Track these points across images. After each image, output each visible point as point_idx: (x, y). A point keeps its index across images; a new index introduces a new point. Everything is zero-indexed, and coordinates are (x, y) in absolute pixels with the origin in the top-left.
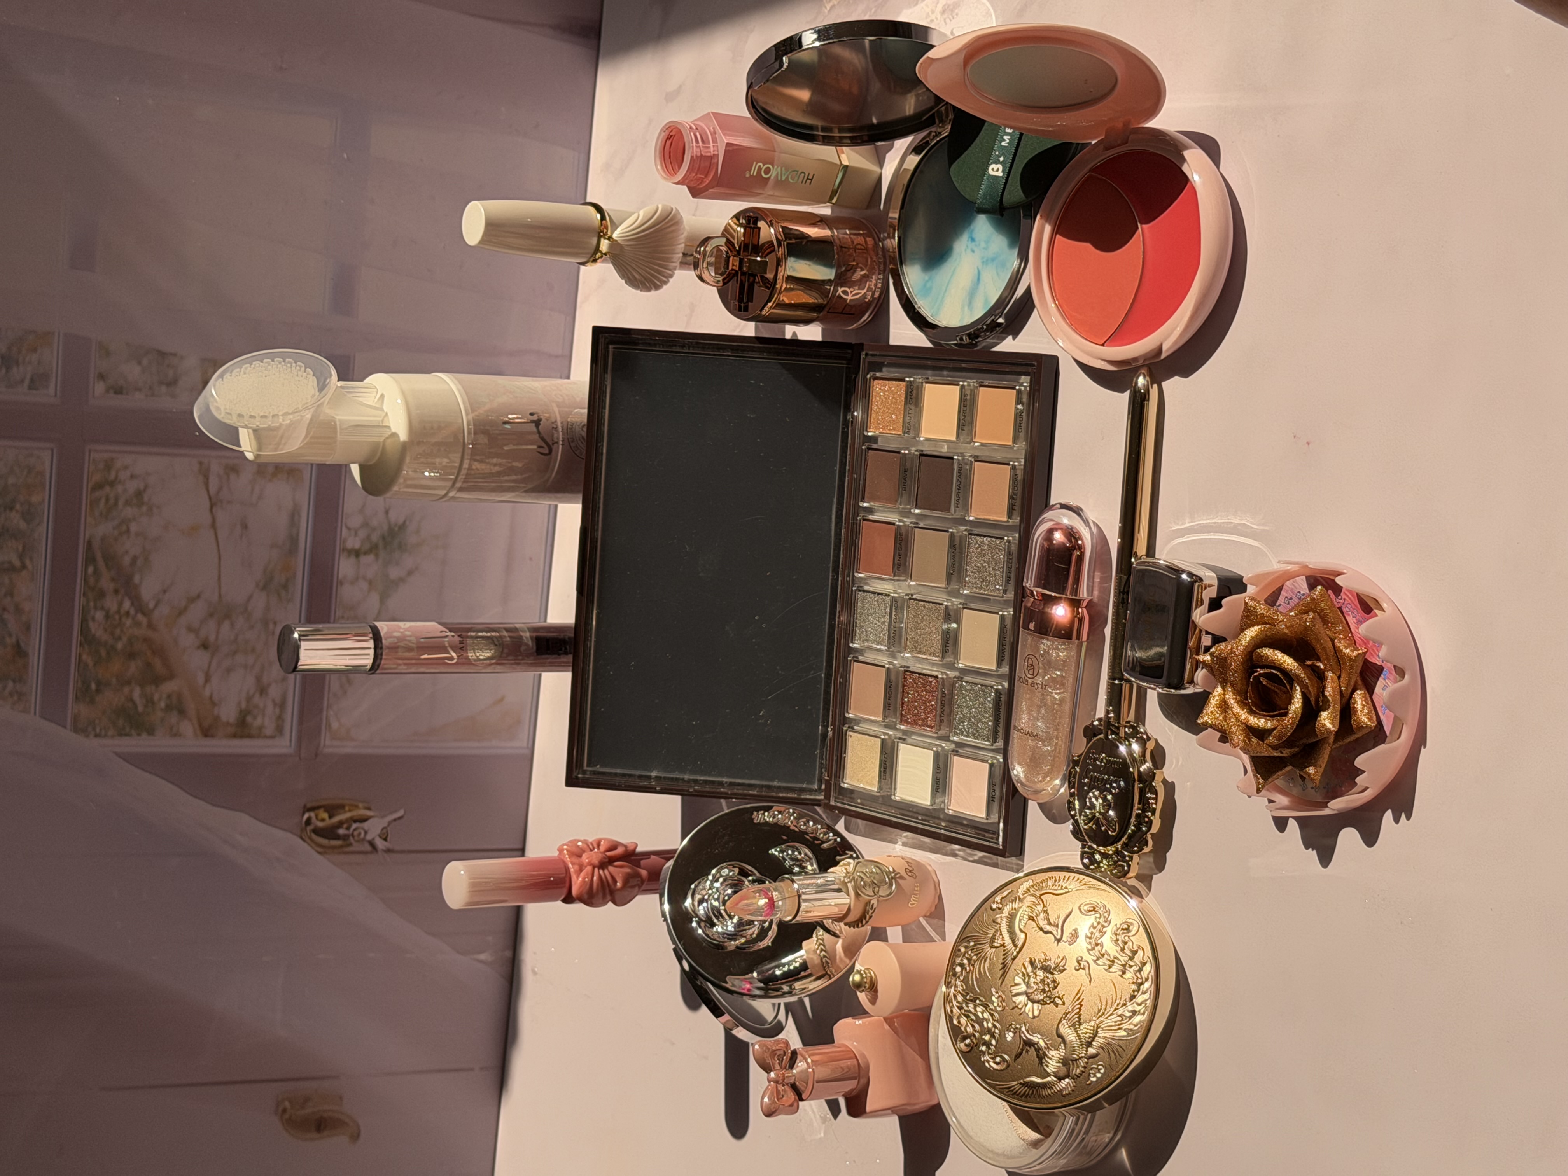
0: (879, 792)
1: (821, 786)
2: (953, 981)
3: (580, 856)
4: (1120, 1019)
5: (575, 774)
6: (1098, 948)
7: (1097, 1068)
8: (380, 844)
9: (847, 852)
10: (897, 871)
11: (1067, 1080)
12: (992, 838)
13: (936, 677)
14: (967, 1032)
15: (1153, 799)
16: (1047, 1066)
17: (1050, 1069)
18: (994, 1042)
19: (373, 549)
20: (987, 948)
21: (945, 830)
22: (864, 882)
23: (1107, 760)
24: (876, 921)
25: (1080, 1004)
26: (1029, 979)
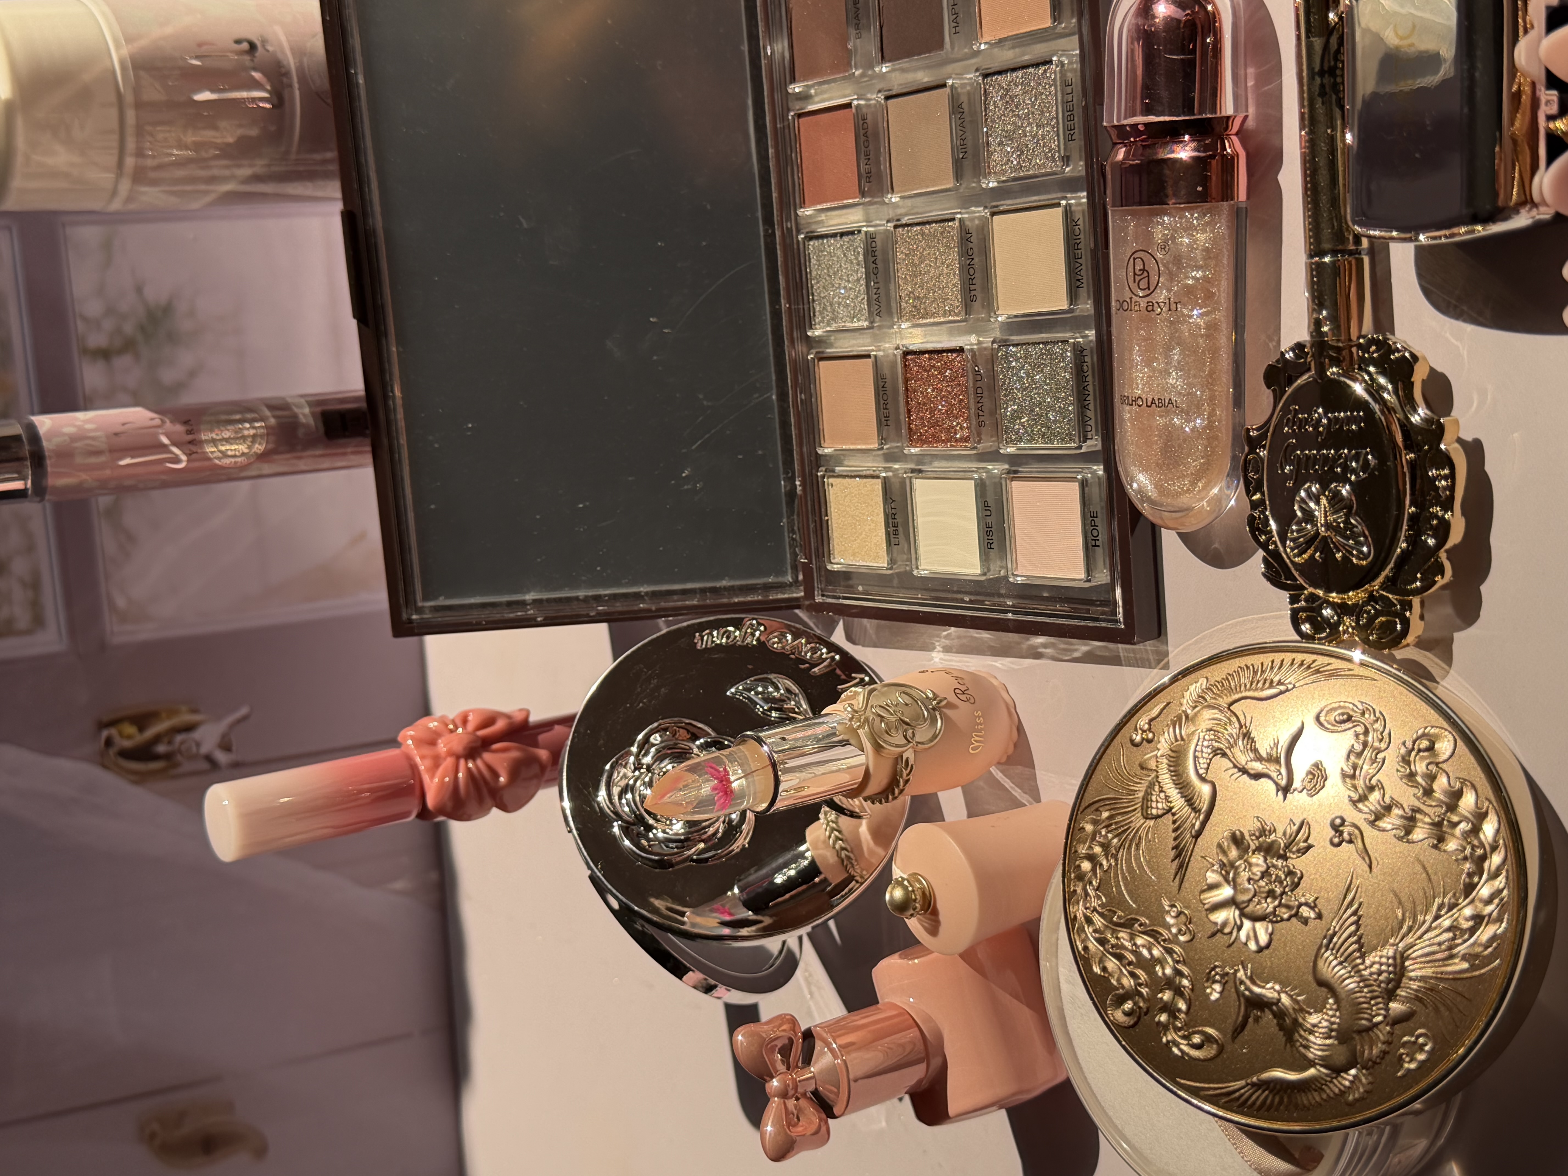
0: (891, 569)
1: (797, 577)
2: (1079, 890)
3: (432, 743)
4: (1451, 935)
5: (405, 616)
6: (1375, 796)
7: (1415, 1043)
8: (222, 757)
9: (853, 675)
10: (942, 695)
11: (1353, 1072)
12: (1103, 613)
13: (961, 350)
14: (1123, 987)
15: (1445, 477)
16: (1307, 1047)
17: (1314, 1052)
18: (1182, 1005)
19: (128, 346)
20: (1137, 820)
21: (1014, 613)
22: (886, 724)
23: (1329, 419)
24: (916, 787)
25: (1355, 913)
26: (1236, 874)
